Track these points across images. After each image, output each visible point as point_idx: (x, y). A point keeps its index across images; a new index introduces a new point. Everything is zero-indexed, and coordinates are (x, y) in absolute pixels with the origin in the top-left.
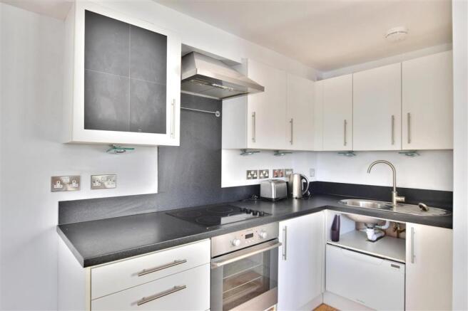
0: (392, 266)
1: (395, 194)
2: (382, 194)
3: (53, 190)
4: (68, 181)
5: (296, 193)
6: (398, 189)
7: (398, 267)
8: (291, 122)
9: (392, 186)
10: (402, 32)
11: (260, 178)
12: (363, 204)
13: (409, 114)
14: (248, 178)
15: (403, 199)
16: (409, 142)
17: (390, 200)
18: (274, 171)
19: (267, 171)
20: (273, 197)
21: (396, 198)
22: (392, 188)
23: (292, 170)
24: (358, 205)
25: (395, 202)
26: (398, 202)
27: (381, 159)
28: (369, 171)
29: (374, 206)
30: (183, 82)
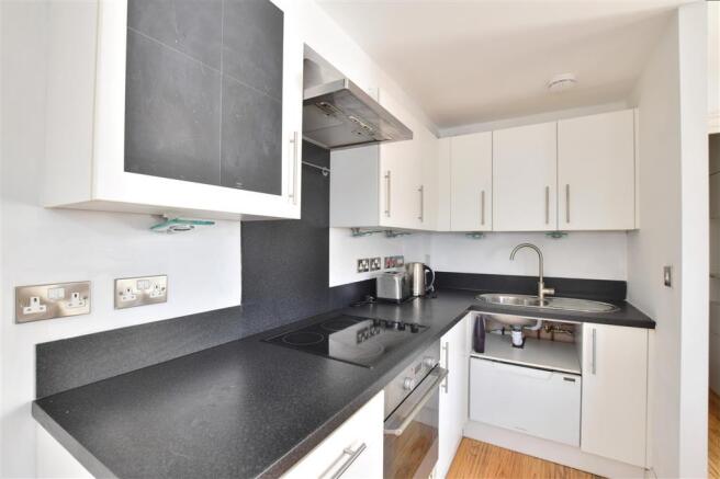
0: (566, 379)
1: (541, 286)
2: (526, 286)
3: (20, 318)
4: (62, 293)
5: (417, 290)
6: (546, 280)
7: (574, 380)
8: (421, 190)
9: (537, 275)
10: (572, 81)
11: (373, 269)
12: (505, 299)
13: (568, 187)
14: (360, 271)
15: (552, 291)
16: (568, 221)
17: (536, 293)
18: (386, 259)
19: (379, 259)
20: (398, 297)
21: (543, 291)
22: (537, 279)
23: (402, 257)
24: (498, 300)
25: (542, 296)
26: (546, 295)
27: (527, 241)
28: (512, 257)
29: (517, 302)
30: (306, 103)
